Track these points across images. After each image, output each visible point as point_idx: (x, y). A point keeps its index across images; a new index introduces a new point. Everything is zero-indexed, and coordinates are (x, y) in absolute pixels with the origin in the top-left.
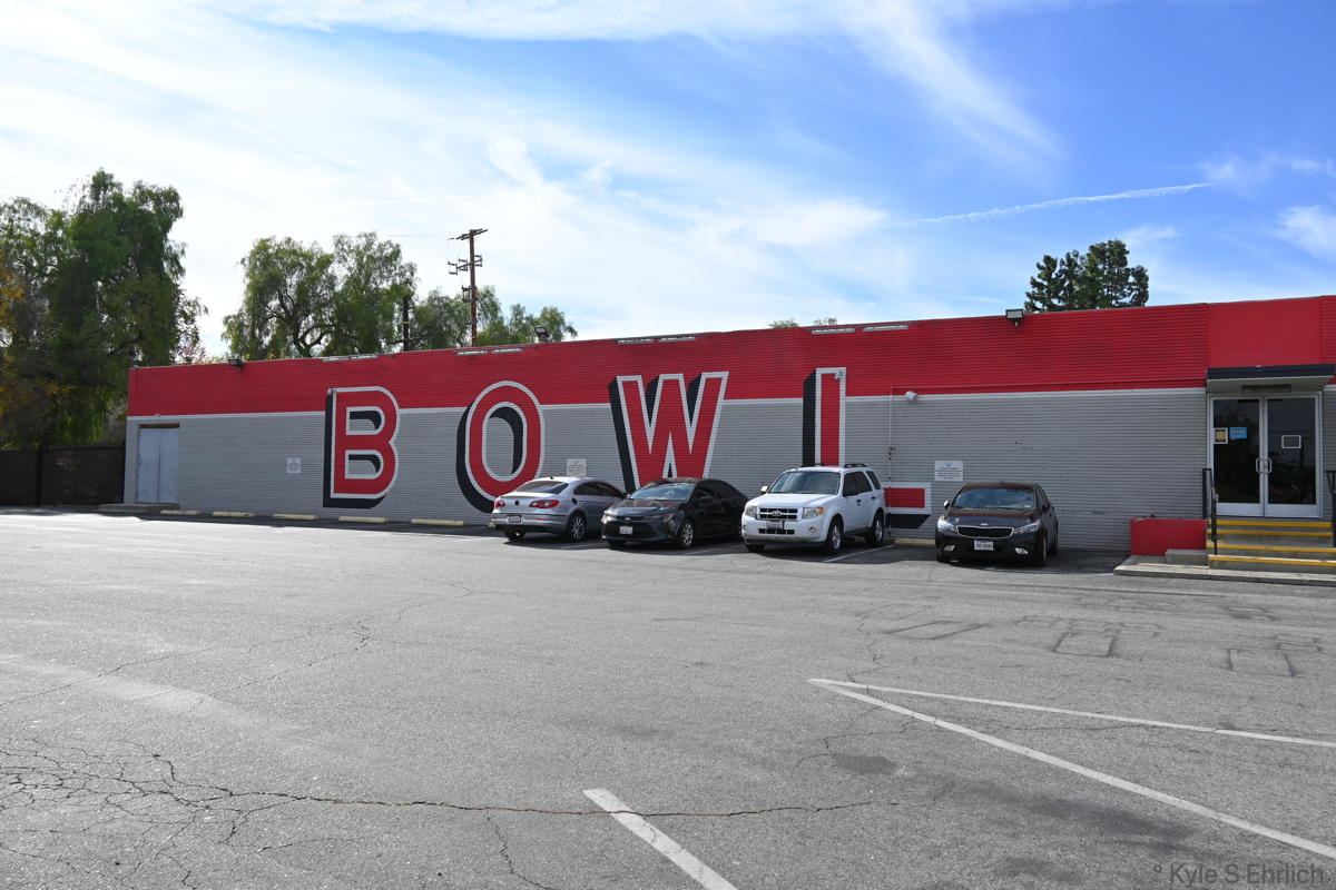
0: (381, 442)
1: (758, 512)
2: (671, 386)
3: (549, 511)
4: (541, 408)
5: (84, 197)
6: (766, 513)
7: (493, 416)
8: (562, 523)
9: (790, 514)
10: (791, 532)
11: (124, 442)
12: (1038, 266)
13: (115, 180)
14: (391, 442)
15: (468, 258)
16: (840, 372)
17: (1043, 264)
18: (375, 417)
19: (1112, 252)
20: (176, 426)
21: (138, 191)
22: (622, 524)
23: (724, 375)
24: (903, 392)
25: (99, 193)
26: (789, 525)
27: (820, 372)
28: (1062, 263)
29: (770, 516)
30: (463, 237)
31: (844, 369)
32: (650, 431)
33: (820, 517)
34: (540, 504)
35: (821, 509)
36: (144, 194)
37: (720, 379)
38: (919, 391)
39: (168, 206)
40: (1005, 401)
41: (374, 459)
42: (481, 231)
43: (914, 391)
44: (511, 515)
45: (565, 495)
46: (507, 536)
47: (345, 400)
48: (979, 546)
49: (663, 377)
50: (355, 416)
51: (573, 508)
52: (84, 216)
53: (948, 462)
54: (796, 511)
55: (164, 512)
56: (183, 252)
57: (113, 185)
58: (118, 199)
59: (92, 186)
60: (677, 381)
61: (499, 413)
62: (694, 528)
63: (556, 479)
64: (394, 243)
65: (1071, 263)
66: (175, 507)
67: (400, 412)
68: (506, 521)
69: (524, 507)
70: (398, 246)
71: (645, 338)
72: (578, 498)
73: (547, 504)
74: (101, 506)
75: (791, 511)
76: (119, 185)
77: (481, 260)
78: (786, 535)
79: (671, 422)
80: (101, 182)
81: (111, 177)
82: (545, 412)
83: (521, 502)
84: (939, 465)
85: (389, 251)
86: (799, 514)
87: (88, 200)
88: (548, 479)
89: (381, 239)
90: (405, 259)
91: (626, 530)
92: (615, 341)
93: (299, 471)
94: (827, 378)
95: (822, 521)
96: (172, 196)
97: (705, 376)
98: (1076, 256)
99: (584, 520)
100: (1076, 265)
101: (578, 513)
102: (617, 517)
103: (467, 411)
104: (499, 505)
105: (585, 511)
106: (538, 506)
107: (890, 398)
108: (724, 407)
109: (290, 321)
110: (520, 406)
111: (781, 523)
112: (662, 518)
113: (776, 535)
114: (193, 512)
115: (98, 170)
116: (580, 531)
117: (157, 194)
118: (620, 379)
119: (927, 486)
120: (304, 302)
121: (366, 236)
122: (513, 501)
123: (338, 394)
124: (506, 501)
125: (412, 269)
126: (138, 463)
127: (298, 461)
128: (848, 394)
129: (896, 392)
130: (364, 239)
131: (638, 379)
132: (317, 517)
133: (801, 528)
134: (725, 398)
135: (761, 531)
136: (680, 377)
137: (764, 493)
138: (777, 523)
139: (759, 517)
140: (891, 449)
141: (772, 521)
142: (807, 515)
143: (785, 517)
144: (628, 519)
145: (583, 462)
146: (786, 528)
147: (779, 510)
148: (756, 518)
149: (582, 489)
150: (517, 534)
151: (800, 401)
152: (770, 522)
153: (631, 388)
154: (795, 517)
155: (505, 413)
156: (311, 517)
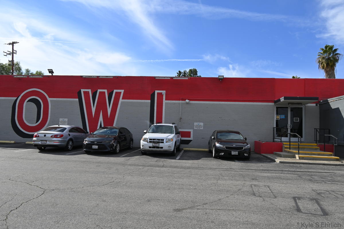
1: (148, 140)
2: (102, 94)
3: (59, 139)
4: (49, 99)
6: (152, 140)
7: (28, 102)
8: (64, 144)
9: (161, 141)
10: (162, 148)
12: (177, 73)
15: (11, 51)
16: (164, 92)
17: (178, 73)
19: (194, 71)
22: (94, 145)
23: (122, 91)
24: (185, 100)
26: (161, 145)
27: (156, 92)
28: (183, 73)
29: (153, 142)
30: (10, 44)
31: (165, 91)
32: (94, 110)
33: (172, 142)
34: (56, 136)
35: (172, 139)
37: (121, 92)
38: (190, 100)
40: (217, 104)
42: (16, 43)
43: (188, 99)
44: (42, 141)
45: (65, 133)
46: (38, 148)
48: (233, 153)
49: (99, 91)
51: (69, 137)
53: (199, 123)
54: (163, 140)
62: (120, 146)
63: (61, 126)
65: (185, 73)
68: (40, 143)
69: (48, 137)
71: (94, 76)
72: (71, 133)
73: (58, 136)
75: (162, 140)
77: (16, 52)
78: (160, 149)
79: (102, 106)
82: (51, 101)
83: (47, 135)
84: (195, 124)
86: (165, 141)
88: (57, 126)
91: (95, 147)
92: (81, 77)
94: (160, 95)
95: (173, 143)
97: (115, 91)
98: (186, 71)
99: (73, 142)
100: (186, 74)
101: (71, 139)
102: (91, 142)
103: (17, 99)
104: (36, 136)
105: (73, 139)
106: (54, 137)
107: (181, 101)
108: (122, 102)
110: (40, 98)
111: (158, 144)
112: (110, 142)
113: (156, 149)
116: (71, 146)
118: (82, 90)
119: (191, 131)
122: (43, 135)
124: (40, 135)
128: (166, 100)
129: (183, 100)
131: (90, 91)
134: (123, 99)
135: (150, 147)
136: (106, 91)
137: (146, 133)
138: (156, 144)
139: (149, 142)
140: (180, 118)
141: (155, 144)
142: (167, 141)
143: (159, 142)
144: (96, 143)
145: (66, 120)
146: (160, 146)
147: (157, 139)
148: (148, 142)
149: (72, 130)
150: (43, 148)
151: (149, 101)
152: (153, 144)
153: (86, 94)
154: (163, 142)
155: (33, 101)
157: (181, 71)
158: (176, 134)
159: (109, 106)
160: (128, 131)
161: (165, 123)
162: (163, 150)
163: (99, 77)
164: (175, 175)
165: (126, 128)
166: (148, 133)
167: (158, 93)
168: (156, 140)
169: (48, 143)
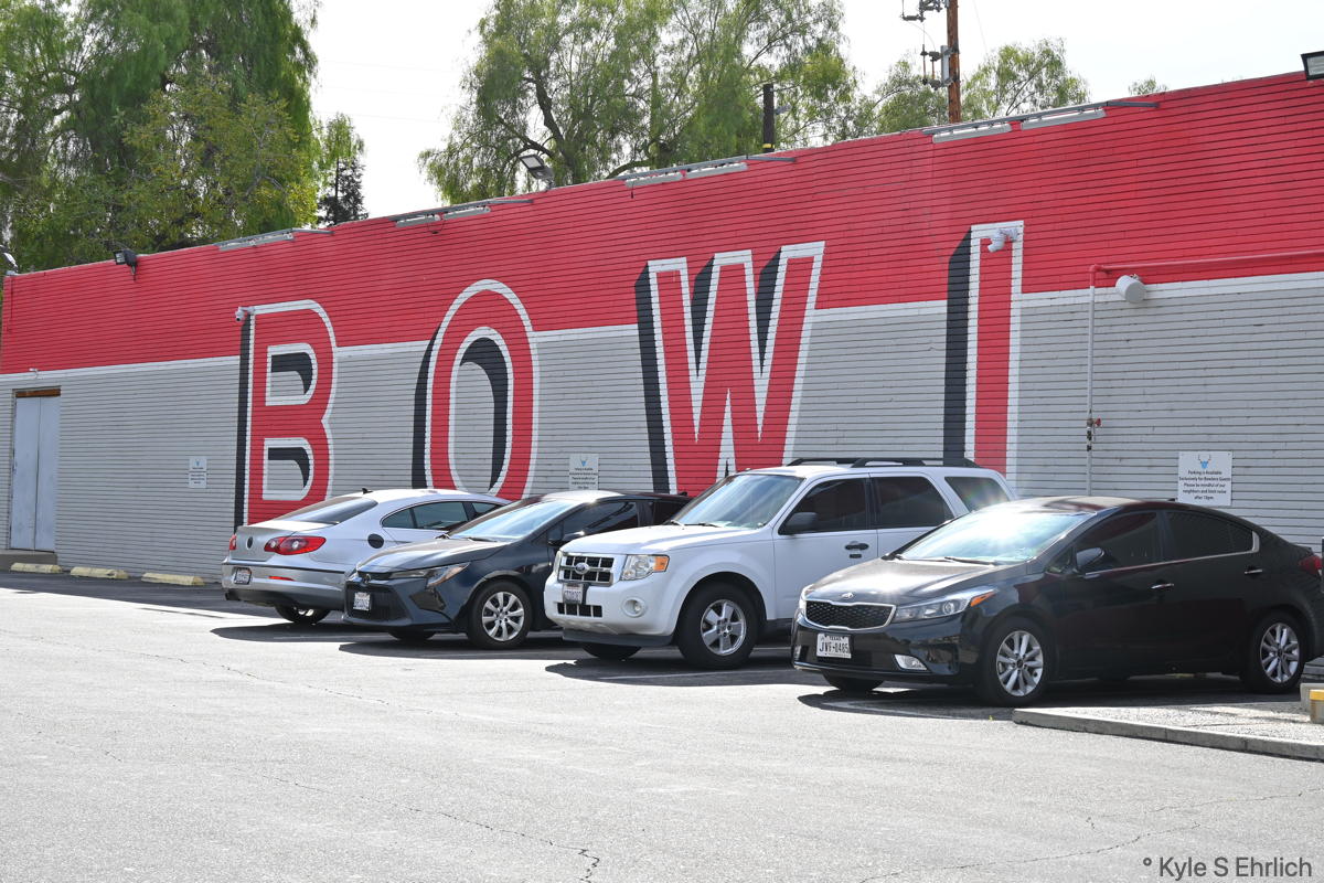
0: (306, 420)
2: (732, 283)
4: (535, 338)
7: (464, 360)
10: (598, 611)
14: (325, 421)
16: (1015, 232)
18: (298, 363)
20: (56, 391)
23: (815, 250)
26: (596, 595)
27: (979, 234)
31: (1022, 225)
32: (697, 389)
34: (286, 544)
41: (298, 455)
44: (239, 568)
45: (349, 527)
47: (275, 328)
48: (827, 647)
49: (719, 260)
50: (282, 363)
53: (1205, 456)
55: (17, 566)
60: (740, 267)
61: (475, 353)
66: (49, 556)
67: (339, 353)
68: (232, 580)
69: (256, 552)
73: (296, 546)
75: (607, 564)
78: (591, 619)
82: (540, 347)
83: (256, 540)
86: (616, 569)
93: (203, 484)
97: (785, 253)
103: (431, 345)
106: (277, 550)
108: (814, 328)
110: (503, 336)
111: (583, 588)
113: (577, 619)
122: (246, 540)
123: (257, 317)
126: (11, 470)
127: (204, 462)
128: (1027, 288)
129: (1099, 278)
131: (682, 265)
132: (199, 580)
133: (612, 602)
134: (820, 305)
136: (746, 258)
140: (1091, 422)
142: (630, 572)
143: (592, 575)
146: (589, 602)
149: (403, 516)
151: (942, 306)
154: (606, 578)
155: (484, 354)
156: (186, 580)
167: (985, 245)
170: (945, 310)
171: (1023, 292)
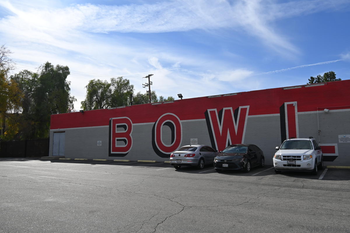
0: (127, 135)
1: (282, 157)
2: (228, 112)
3: (192, 158)
4: (181, 121)
5: (43, 70)
6: (286, 158)
7: (163, 125)
8: (197, 162)
9: (298, 158)
10: (299, 166)
11: (49, 137)
13: (51, 65)
14: (130, 135)
15: (148, 82)
16: (295, 103)
18: (125, 127)
19: (331, 75)
20: (64, 132)
21: (58, 67)
22: (224, 163)
23: (248, 107)
24: (323, 109)
25: (47, 68)
26: (298, 162)
27: (286, 104)
28: (316, 79)
29: (288, 159)
30: (147, 77)
31: (296, 102)
32: (221, 128)
33: (311, 159)
34: (189, 155)
35: (311, 156)
36: (59, 68)
37: (246, 109)
38: (330, 109)
39: (66, 71)
41: (125, 141)
42: (151, 75)
43: (327, 108)
44: (177, 160)
45: (197, 152)
46: (175, 167)
47: (115, 121)
49: (224, 109)
50: (118, 126)
51: (200, 156)
52: (43, 74)
53: (344, 135)
54: (300, 157)
55: (60, 159)
56: (70, 84)
57: (51, 66)
58: (52, 70)
59: (45, 66)
60: (230, 110)
61: (166, 124)
62: (250, 164)
63: (192, 146)
64: (127, 80)
65: (319, 78)
66: (64, 157)
67: (133, 125)
68: (176, 162)
69: (182, 157)
70: (128, 80)
71: (218, 95)
72: (202, 153)
73: (191, 155)
74: (42, 157)
75: (298, 157)
76: (53, 66)
77: (152, 83)
78: (297, 167)
79: (228, 124)
80: (48, 65)
81: (50, 64)
82: (182, 123)
83: (181, 155)
84: (340, 136)
85: (126, 82)
86: (302, 158)
87: (44, 70)
88: (189, 146)
89: (124, 78)
90: (131, 84)
91: (225, 165)
92: (207, 97)
93: (101, 145)
94: (291, 107)
95: (312, 161)
96: (67, 68)
97: (240, 107)
99: (204, 161)
101: (202, 158)
102: (221, 160)
103: (155, 124)
104: (172, 156)
105: (204, 158)
106: (187, 156)
107: (318, 112)
108: (248, 118)
109: (99, 103)
110: (173, 121)
111: (294, 162)
112: (240, 160)
113: (292, 167)
114: (69, 159)
115: (46, 62)
116: (203, 165)
117: (63, 68)
118: (209, 110)
119: (335, 145)
120: (103, 97)
121: (120, 78)
122: (178, 155)
123: (113, 120)
124: (175, 155)
125: (132, 86)
126: (53, 144)
127: (101, 142)
128: (298, 111)
129: (319, 109)
130: (119, 79)
131: (215, 110)
132: (107, 160)
133: (303, 164)
134: (249, 115)
135: (285, 165)
136: (231, 108)
137: (278, 149)
138: (292, 162)
139: (283, 159)
140: (319, 131)
141: (289, 161)
142: (305, 158)
143: (295, 159)
144: (225, 161)
145: (196, 139)
146: (296, 164)
147: (292, 156)
148: (281, 160)
149: (202, 149)
150: (179, 167)
151: (279, 115)
152: (288, 162)
153: (213, 113)
154: (300, 159)
155: (168, 124)
156: (105, 160)
157: (313, 77)
158: (315, 149)
159: (236, 123)
160: (258, 148)
161: (300, 138)
162: (301, 168)
163: (224, 96)
164: (320, 197)
165: (255, 144)
166: (281, 149)
167: (288, 105)
168: (291, 158)
169: (183, 162)
170: (280, 115)
171: (298, 112)
